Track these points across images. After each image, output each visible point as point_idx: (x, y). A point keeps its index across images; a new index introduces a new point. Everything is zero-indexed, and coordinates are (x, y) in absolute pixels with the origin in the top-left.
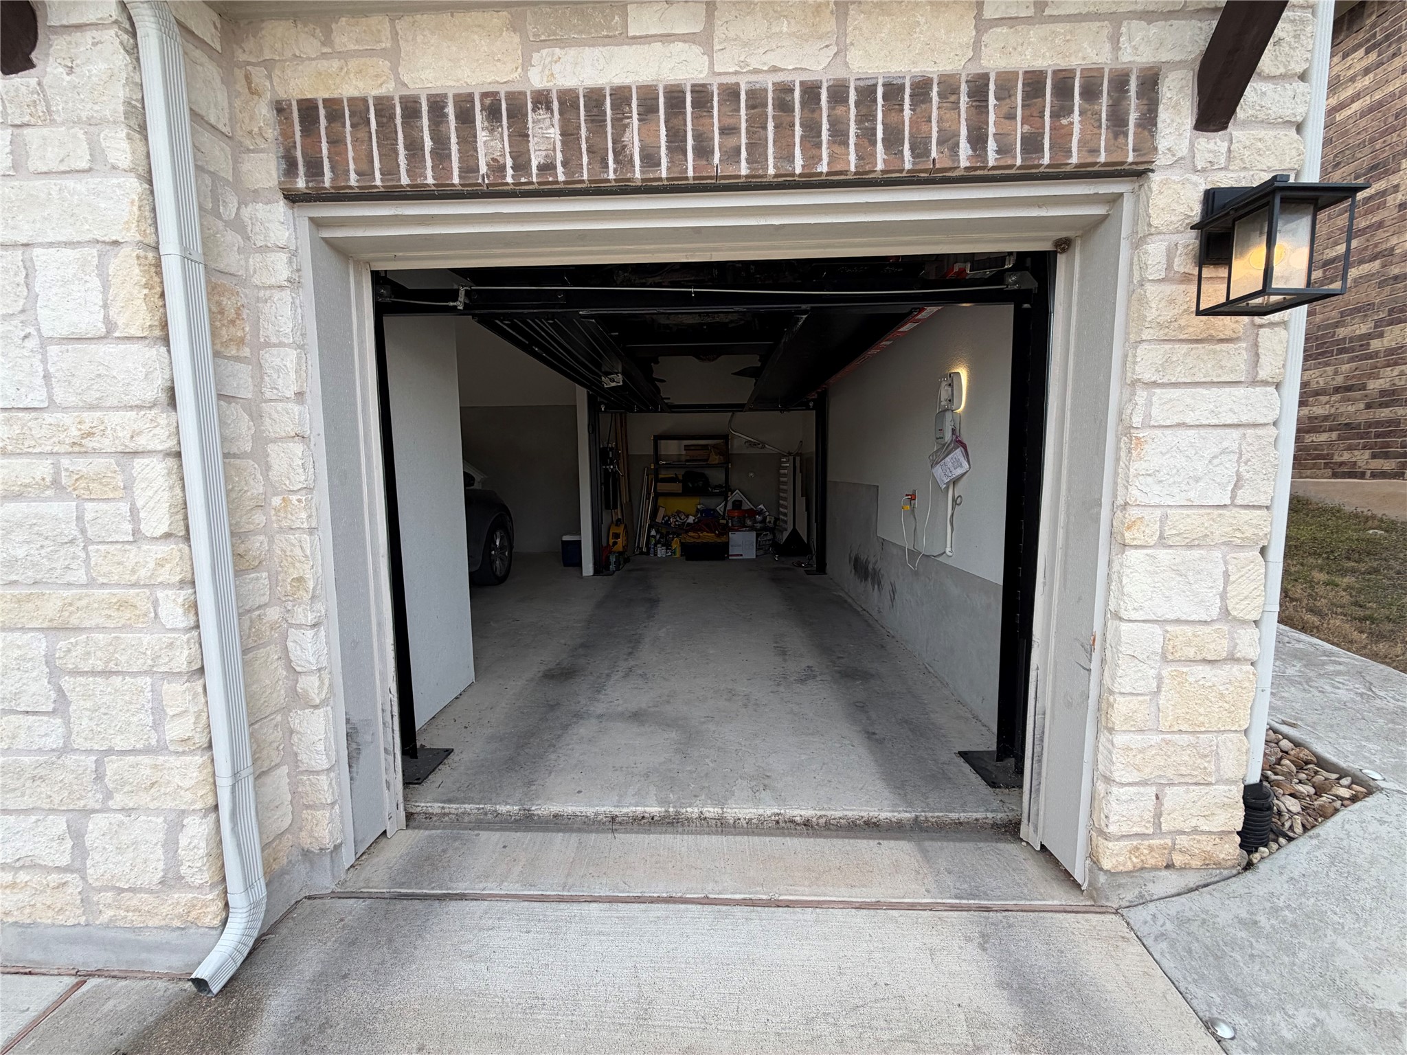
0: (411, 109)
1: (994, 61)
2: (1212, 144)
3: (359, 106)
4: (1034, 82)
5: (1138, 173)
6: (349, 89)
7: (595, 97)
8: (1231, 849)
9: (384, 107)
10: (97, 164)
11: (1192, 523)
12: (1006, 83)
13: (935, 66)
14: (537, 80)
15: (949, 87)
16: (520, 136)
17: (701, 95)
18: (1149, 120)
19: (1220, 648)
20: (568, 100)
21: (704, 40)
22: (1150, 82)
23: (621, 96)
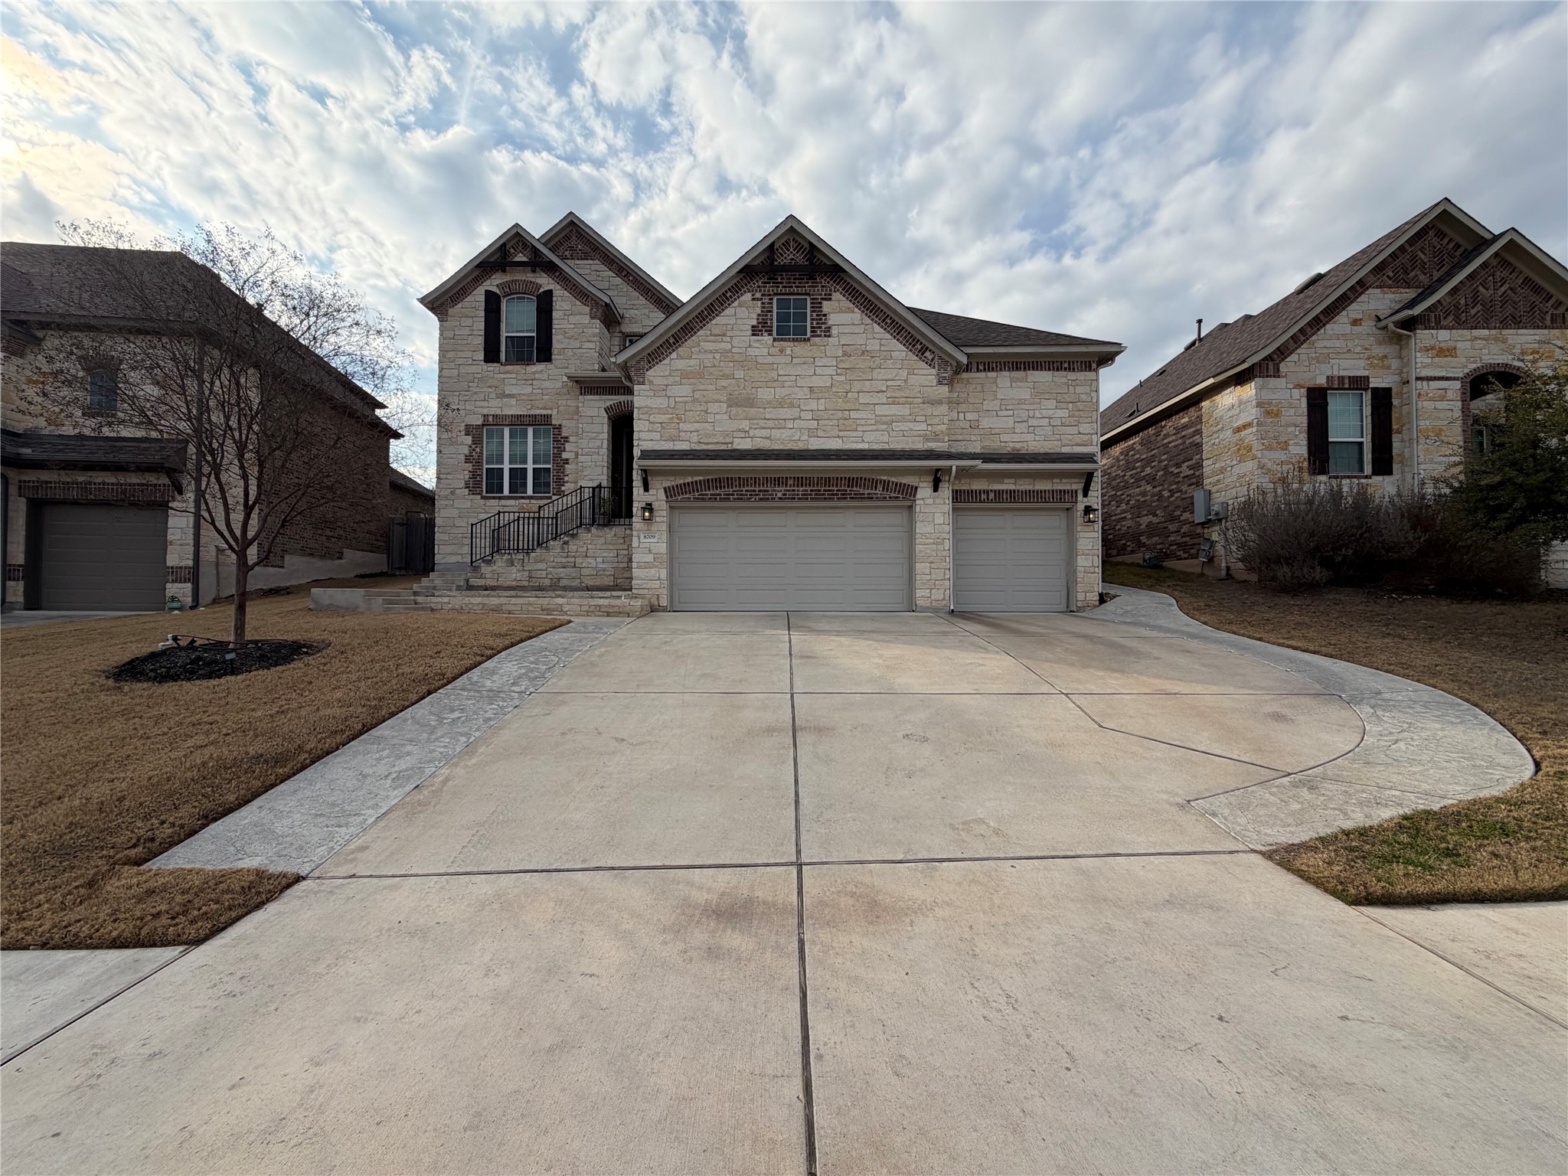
0: (972, 491)
1: (1054, 488)
2: (1085, 499)
3: (964, 490)
4: (1061, 491)
5: (1076, 503)
6: (962, 488)
7: (999, 491)
8: (1097, 603)
9: (968, 491)
10: (945, 503)
11: (1087, 552)
12: (1057, 491)
13: (1047, 488)
14: (991, 488)
15: (1049, 491)
16: (988, 495)
17: (1014, 491)
18: (1076, 496)
19: (1092, 571)
20: (995, 491)
21: (1015, 484)
22: (1076, 491)
23: (1003, 491)
